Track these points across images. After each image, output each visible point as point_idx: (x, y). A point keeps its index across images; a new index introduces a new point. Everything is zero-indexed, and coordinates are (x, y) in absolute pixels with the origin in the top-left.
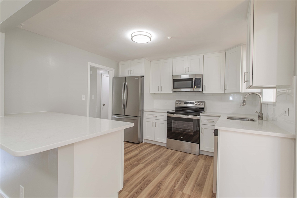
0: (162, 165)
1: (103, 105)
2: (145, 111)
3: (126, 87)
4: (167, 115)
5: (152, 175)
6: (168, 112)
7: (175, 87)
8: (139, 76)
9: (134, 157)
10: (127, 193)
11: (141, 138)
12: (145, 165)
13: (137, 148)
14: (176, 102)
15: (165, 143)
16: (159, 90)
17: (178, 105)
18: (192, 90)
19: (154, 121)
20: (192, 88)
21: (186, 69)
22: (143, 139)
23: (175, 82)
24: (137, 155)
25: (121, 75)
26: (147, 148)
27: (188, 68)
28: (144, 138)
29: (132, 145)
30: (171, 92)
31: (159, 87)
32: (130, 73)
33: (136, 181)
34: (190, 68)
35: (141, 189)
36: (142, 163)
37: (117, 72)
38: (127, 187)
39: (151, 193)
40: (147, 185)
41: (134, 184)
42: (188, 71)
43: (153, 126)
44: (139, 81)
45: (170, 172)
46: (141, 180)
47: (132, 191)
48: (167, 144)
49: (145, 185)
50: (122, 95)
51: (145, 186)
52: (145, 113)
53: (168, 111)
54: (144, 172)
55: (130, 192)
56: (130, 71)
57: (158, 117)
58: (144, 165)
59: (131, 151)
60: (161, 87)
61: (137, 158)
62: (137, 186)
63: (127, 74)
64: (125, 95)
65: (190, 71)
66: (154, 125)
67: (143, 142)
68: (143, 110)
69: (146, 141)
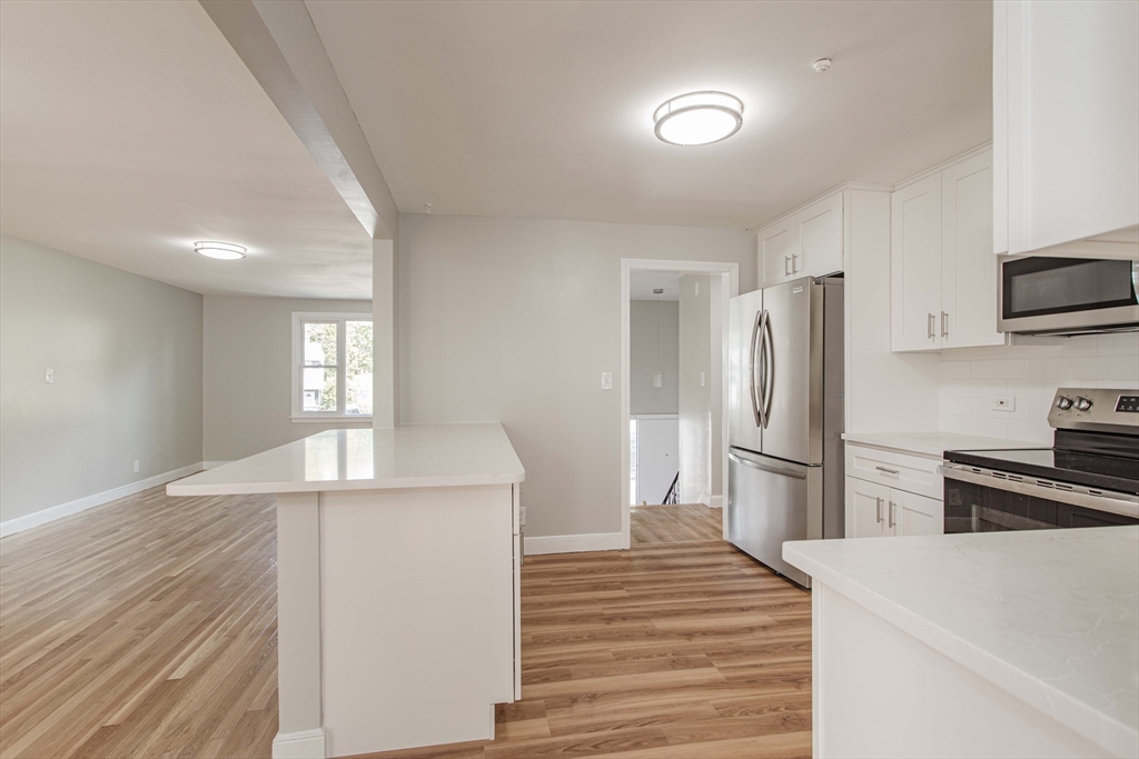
0: (801, 711)
2: (848, 441)
4: (943, 470)
5: (698, 726)
7: (1016, 309)
9: (728, 633)
12: (727, 678)
14: (1056, 399)
20: (1134, 299)
29: (776, 590)
32: (790, 271)
33: (616, 712)
35: (595, 747)
36: (720, 669)
38: (569, 715)
40: (637, 746)
41: (597, 720)
43: (878, 519)
46: (636, 720)
47: (563, 734)
49: (628, 740)
51: (624, 745)
54: (684, 700)
55: (554, 733)
56: (790, 262)
58: (720, 676)
59: (742, 610)
61: (730, 643)
62: (597, 730)
66: (886, 515)
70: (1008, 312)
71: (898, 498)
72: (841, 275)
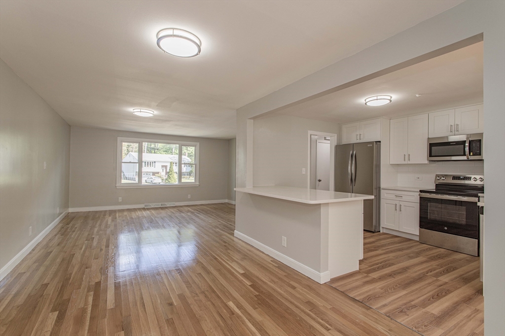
0: (410, 255)
1: (319, 181)
2: (383, 189)
3: (354, 157)
4: (419, 195)
5: (395, 260)
6: (421, 191)
7: (433, 155)
8: (373, 142)
9: (370, 243)
10: (367, 267)
11: (377, 225)
12: (386, 252)
13: (372, 236)
14: (436, 177)
15: (417, 235)
16: (405, 160)
17: (441, 181)
18: (465, 158)
19: (397, 203)
20: (464, 155)
21: (453, 127)
22: (381, 228)
23: (433, 148)
24: (373, 242)
25: (345, 142)
26: (388, 238)
27: (456, 126)
28: (382, 225)
30: (427, 162)
31: (405, 155)
32: (358, 138)
33: (375, 261)
34: (460, 126)
35: (382, 267)
36: (381, 250)
37: (340, 138)
39: (394, 271)
40: (390, 266)
42: (456, 130)
43: (396, 210)
44: (373, 149)
45: (422, 263)
46: (382, 262)
47: (372, 267)
48: (420, 236)
49: (387, 265)
50: (349, 167)
52: (382, 191)
53: (421, 189)
54: (385, 257)
56: (358, 136)
57: (404, 198)
58: (384, 251)
60: (409, 155)
61: (375, 245)
62: (378, 265)
63: (354, 140)
64: (353, 167)
65: (460, 129)
66: (398, 208)
67: (381, 232)
68: (380, 188)
69: (385, 231)
70: (431, 156)
71: (401, 203)
72: (380, 142)
